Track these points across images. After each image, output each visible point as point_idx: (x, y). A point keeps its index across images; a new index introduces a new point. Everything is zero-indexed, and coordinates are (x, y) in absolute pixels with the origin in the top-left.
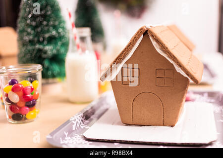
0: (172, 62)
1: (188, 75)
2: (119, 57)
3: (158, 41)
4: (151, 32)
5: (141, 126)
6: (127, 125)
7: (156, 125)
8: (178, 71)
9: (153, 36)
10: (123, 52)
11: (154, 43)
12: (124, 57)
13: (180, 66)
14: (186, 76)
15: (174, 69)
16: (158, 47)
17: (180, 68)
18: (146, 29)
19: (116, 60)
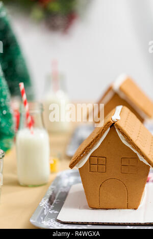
0: (136, 152)
1: (149, 163)
2: (87, 147)
3: (123, 134)
4: (117, 126)
5: (107, 209)
6: (94, 208)
7: (121, 209)
8: (141, 160)
9: (119, 129)
10: (92, 142)
11: (120, 135)
12: (93, 147)
13: (143, 156)
14: (148, 164)
15: (137, 158)
16: (124, 138)
17: (143, 158)
18: (113, 122)
19: (85, 149)
